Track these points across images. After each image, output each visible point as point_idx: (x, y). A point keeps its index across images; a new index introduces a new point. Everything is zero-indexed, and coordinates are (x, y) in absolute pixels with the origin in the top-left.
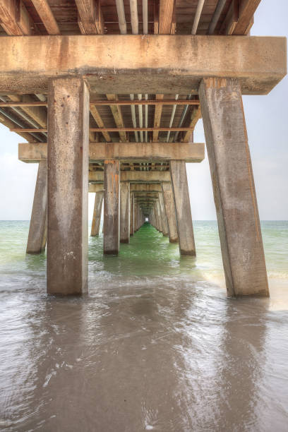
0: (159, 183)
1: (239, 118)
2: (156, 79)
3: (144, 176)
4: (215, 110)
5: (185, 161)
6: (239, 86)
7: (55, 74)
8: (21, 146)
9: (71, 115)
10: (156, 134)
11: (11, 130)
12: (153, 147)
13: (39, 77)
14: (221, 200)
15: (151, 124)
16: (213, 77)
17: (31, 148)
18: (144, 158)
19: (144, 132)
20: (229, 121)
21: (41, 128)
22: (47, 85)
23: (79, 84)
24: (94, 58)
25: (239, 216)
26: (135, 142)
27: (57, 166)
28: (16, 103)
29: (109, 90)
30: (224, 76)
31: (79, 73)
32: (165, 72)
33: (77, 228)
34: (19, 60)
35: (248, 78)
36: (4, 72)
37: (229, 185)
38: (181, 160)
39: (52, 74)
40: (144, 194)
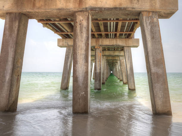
0: (118, 56)
1: (157, 30)
2: (121, 12)
3: (111, 53)
4: (147, 26)
5: (131, 47)
6: (157, 15)
7: (77, 10)
8: (59, 40)
9: (84, 29)
10: (118, 35)
11: (55, 33)
12: (116, 41)
13: (70, 11)
14: (150, 68)
15: (116, 30)
16: (146, 11)
17: (63, 41)
18: (113, 45)
19: (113, 34)
20: (153, 31)
21: (68, 32)
22: (73, 15)
23: (87, 14)
24: (94, 3)
25: (158, 76)
26: (108, 38)
27: (77, 52)
28: (58, 21)
29: (100, 16)
30: (151, 11)
31: (88, 10)
32: (125, 9)
33: (86, 81)
34: (61, 4)
35: (161, 11)
36: (55, 9)
37: (153, 61)
38: (129, 47)
39: (76, 10)
40: (111, 61)
